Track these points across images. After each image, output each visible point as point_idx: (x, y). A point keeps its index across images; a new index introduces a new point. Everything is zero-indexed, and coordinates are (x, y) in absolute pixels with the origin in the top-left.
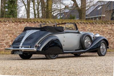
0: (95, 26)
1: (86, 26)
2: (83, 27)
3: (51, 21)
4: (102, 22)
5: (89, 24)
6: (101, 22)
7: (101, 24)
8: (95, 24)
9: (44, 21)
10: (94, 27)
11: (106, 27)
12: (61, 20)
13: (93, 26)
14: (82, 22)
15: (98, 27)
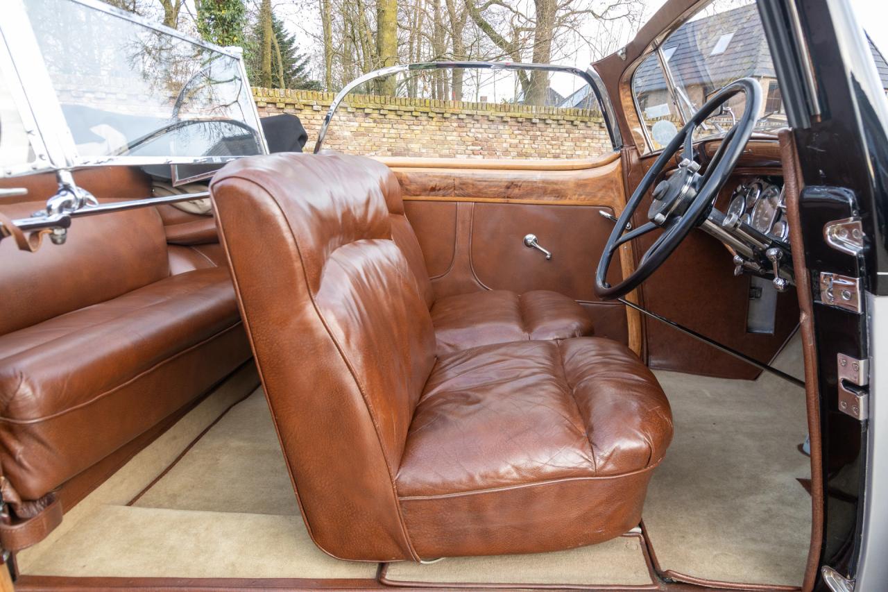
0: (538, 133)
1: (497, 135)
2: (485, 135)
3: (325, 103)
4: (573, 118)
5: (514, 123)
6: (568, 118)
7: (568, 126)
8: (541, 125)
9: (288, 101)
10: (534, 139)
11: (588, 140)
12: (378, 101)
13: (531, 133)
14: (480, 112)
15: (553, 139)
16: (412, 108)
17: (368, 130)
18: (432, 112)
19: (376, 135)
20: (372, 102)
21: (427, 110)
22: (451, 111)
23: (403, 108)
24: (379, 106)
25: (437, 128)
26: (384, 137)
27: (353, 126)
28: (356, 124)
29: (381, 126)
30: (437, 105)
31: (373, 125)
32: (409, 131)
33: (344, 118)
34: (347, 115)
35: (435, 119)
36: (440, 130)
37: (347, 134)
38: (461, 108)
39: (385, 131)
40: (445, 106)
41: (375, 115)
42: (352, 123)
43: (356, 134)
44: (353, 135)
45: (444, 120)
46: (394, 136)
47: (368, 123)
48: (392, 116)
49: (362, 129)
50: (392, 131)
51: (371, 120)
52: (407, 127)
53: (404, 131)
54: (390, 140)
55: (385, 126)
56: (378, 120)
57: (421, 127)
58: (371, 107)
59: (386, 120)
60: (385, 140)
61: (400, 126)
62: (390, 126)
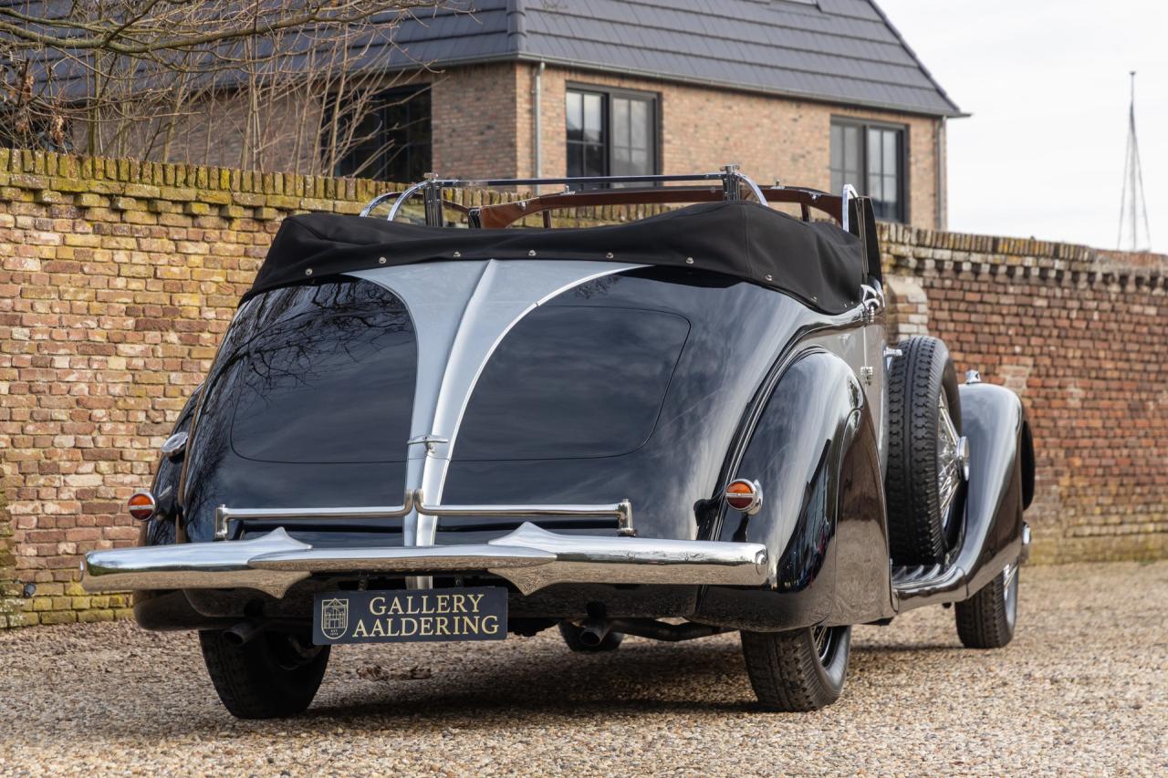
16: (190, 193)
17: (83, 253)
18: (235, 203)
19: (100, 269)
20: (100, 175)
21: (223, 197)
22: (278, 204)
23: (171, 193)
24: (115, 187)
25: (241, 249)
26: (119, 276)
27: (46, 244)
28: (55, 238)
29: (115, 245)
30: (247, 185)
31: (93, 239)
32: (177, 258)
33: (27, 221)
34: (35, 212)
35: (236, 225)
36: (246, 254)
37: (32, 265)
38: (300, 192)
39: (121, 257)
40: (263, 187)
41: (100, 212)
42: (45, 236)
43: (53, 266)
44: (44, 269)
45: (256, 227)
46: (142, 270)
47: (84, 237)
48: (138, 215)
49: (68, 253)
50: (139, 258)
51: (88, 227)
52: (172, 247)
53: (164, 260)
54: (134, 285)
55: (124, 242)
56: (105, 226)
57: (203, 247)
58: (98, 189)
59: (126, 227)
60: (120, 283)
61: (155, 244)
62: (132, 243)
